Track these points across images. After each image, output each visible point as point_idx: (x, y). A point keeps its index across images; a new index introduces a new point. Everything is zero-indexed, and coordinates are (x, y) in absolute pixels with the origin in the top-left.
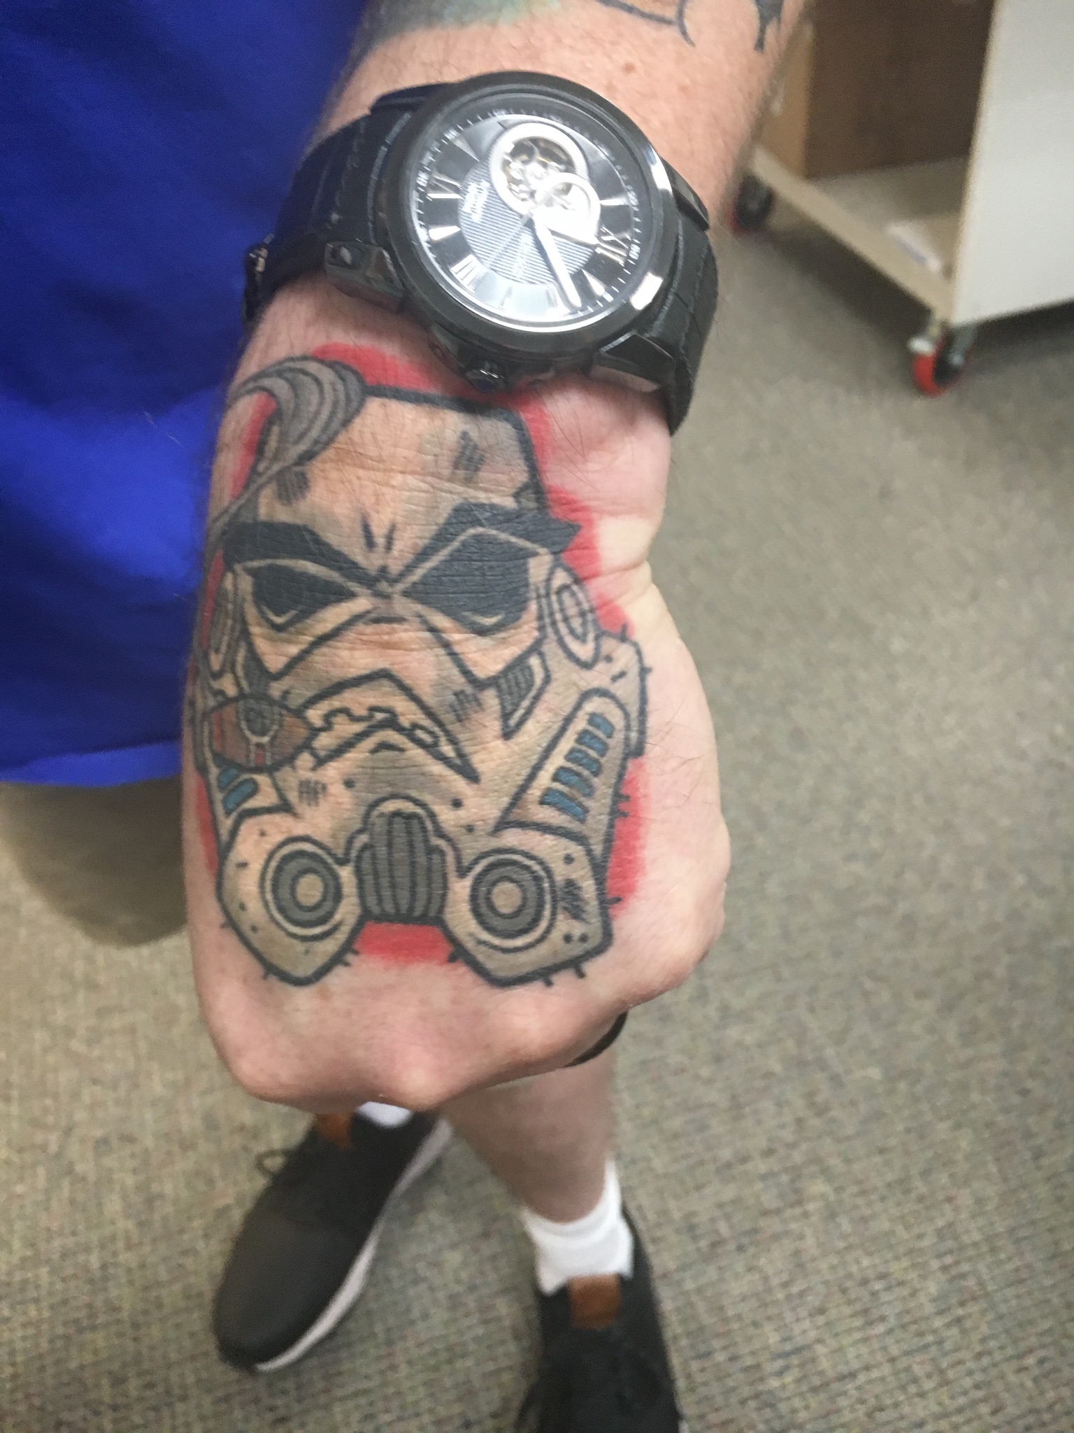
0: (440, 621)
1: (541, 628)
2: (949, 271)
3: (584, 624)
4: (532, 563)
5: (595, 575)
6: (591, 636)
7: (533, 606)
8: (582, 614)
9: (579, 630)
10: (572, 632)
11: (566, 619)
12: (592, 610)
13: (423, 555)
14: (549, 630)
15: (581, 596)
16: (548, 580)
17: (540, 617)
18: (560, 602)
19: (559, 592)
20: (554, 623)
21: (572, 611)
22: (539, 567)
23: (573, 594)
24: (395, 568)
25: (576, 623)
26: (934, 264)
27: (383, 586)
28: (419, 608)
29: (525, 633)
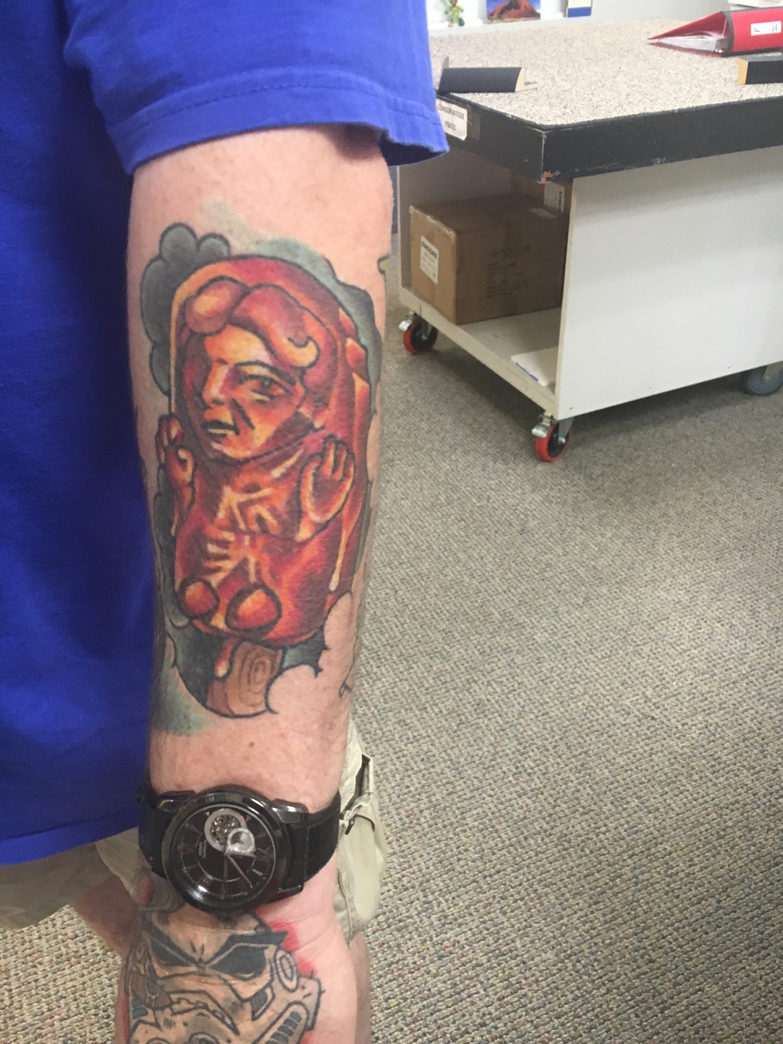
0: (226, 976)
1: (272, 975)
2: (552, 386)
3: (292, 972)
4: (266, 952)
5: (296, 949)
6: (295, 978)
7: (268, 967)
8: (291, 967)
9: (289, 975)
10: (286, 976)
11: (284, 971)
12: (296, 965)
13: (217, 955)
14: (276, 976)
15: (291, 959)
16: (275, 955)
17: (272, 971)
18: (281, 963)
19: (281, 959)
20: (278, 973)
21: (286, 966)
22: (269, 952)
23: (287, 959)
24: (205, 959)
25: (288, 972)
26: (543, 382)
27: (202, 965)
28: (217, 972)
29: (266, 977)
